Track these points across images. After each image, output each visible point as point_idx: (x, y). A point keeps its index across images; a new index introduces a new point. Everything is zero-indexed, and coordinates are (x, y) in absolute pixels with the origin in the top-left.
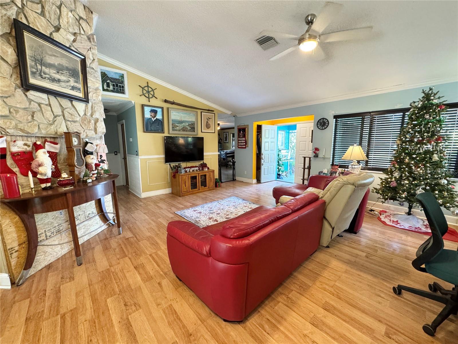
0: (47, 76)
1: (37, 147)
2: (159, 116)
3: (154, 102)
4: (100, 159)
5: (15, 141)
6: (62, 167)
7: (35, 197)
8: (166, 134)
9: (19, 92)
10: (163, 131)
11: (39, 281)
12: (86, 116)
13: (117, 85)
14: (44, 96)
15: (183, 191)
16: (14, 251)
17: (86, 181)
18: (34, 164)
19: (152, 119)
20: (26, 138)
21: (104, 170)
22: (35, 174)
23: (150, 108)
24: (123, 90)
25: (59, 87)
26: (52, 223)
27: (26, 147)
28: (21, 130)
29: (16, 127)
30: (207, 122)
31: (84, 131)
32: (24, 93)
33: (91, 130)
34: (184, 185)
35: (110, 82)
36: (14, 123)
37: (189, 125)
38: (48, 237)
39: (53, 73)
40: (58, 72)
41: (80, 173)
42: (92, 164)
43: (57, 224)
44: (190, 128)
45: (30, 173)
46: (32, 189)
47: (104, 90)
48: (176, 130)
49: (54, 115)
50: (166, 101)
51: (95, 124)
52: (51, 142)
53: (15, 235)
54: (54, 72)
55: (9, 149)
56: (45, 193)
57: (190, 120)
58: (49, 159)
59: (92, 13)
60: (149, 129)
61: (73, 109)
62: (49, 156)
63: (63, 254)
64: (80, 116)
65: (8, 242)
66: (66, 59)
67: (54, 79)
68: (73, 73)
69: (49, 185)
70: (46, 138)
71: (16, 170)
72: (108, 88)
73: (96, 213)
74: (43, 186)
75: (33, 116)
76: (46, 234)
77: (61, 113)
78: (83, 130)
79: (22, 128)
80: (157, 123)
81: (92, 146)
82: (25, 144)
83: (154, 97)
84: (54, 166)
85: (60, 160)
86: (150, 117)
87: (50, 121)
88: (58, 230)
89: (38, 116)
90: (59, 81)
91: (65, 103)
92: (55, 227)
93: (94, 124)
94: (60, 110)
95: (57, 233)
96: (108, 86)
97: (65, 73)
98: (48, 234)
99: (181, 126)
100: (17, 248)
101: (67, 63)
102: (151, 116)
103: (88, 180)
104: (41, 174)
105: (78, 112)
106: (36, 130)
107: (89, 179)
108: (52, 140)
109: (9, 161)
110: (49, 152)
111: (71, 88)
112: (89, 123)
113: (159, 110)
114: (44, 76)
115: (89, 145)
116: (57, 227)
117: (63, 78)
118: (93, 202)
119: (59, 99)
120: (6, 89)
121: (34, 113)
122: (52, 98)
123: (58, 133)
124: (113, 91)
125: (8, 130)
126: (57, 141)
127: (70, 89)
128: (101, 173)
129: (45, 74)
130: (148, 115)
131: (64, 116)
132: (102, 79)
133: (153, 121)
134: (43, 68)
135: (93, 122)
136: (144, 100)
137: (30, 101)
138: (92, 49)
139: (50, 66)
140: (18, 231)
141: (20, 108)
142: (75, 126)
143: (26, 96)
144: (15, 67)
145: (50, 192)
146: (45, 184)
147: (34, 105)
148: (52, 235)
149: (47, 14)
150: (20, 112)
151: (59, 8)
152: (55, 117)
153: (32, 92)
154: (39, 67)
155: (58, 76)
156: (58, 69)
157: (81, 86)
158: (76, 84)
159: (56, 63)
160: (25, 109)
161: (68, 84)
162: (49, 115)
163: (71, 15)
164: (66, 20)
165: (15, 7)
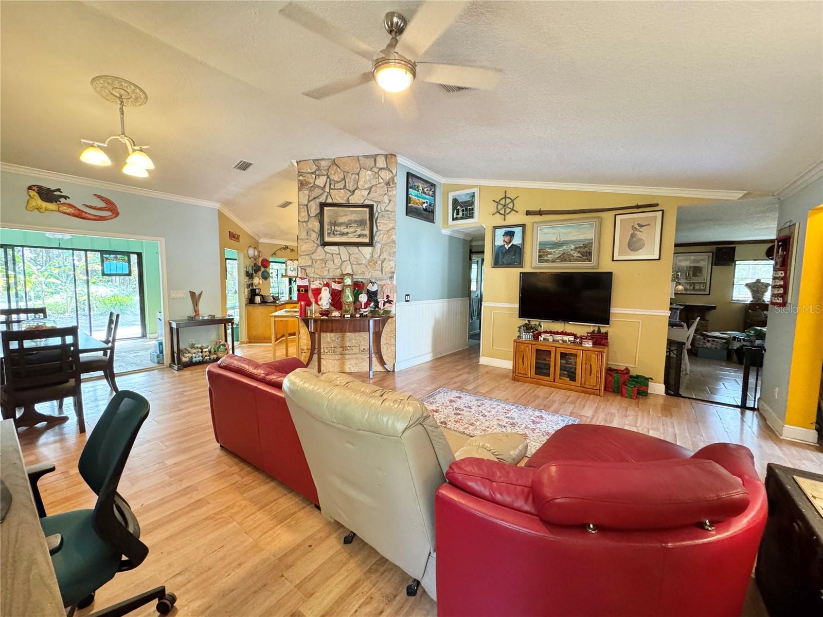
0: (338, 232)
2: (517, 241)
3: (512, 219)
5: (313, 281)
8: (527, 269)
9: (320, 248)
10: (520, 265)
12: (373, 258)
13: (466, 209)
14: (336, 248)
15: (517, 371)
19: (506, 246)
20: (320, 279)
23: (503, 231)
24: (473, 213)
26: (330, 343)
27: (320, 285)
29: (314, 272)
30: (633, 236)
33: (378, 270)
34: (521, 361)
35: (460, 208)
36: (314, 269)
37: (576, 248)
38: (325, 353)
39: (343, 229)
40: (347, 227)
43: (334, 346)
44: (579, 255)
46: (313, 313)
47: (454, 219)
48: (547, 261)
50: (528, 213)
51: (382, 264)
52: (336, 282)
53: (305, 342)
55: (310, 286)
57: (582, 237)
59: (395, 155)
60: (500, 262)
61: (359, 253)
64: (366, 259)
65: (302, 344)
66: (355, 214)
67: (344, 233)
68: (361, 223)
71: (313, 300)
72: (458, 216)
75: (326, 264)
77: (347, 259)
78: (369, 271)
79: (318, 273)
80: (513, 252)
82: (320, 284)
83: (513, 212)
86: (502, 243)
87: (338, 266)
88: (334, 351)
89: (330, 264)
90: (347, 233)
91: (353, 250)
94: (348, 256)
95: (332, 353)
96: (458, 214)
97: (353, 225)
98: (326, 351)
99: (558, 252)
100: (305, 351)
101: (357, 218)
102: (504, 241)
105: (365, 255)
106: (326, 273)
108: (340, 280)
109: (310, 294)
111: (357, 236)
112: (375, 264)
113: (518, 231)
114: (336, 233)
116: (332, 348)
117: (350, 230)
119: (346, 247)
120: (313, 249)
121: (327, 261)
122: (342, 248)
124: (462, 218)
127: (357, 238)
129: (336, 231)
130: (500, 241)
131: (350, 261)
132: (453, 206)
133: (507, 248)
134: (336, 227)
135: (379, 262)
136: (498, 220)
137: (326, 253)
138: (390, 191)
139: (341, 224)
140: (307, 340)
141: (319, 259)
142: (361, 268)
143: (324, 250)
144: (319, 233)
147: (328, 256)
149: (347, 185)
150: (319, 261)
151: (358, 174)
152: (343, 262)
153: (327, 247)
154: (333, 228)
155: (347, 230)
156: (348, 225)
157: (367, 232)
158: (362, 232)
159: (346, 221)
160: (322, 260)
161: (355, 234)
162: (337, 261)
163: (369, 173)
164: (364, 181)
165: (326, 194)
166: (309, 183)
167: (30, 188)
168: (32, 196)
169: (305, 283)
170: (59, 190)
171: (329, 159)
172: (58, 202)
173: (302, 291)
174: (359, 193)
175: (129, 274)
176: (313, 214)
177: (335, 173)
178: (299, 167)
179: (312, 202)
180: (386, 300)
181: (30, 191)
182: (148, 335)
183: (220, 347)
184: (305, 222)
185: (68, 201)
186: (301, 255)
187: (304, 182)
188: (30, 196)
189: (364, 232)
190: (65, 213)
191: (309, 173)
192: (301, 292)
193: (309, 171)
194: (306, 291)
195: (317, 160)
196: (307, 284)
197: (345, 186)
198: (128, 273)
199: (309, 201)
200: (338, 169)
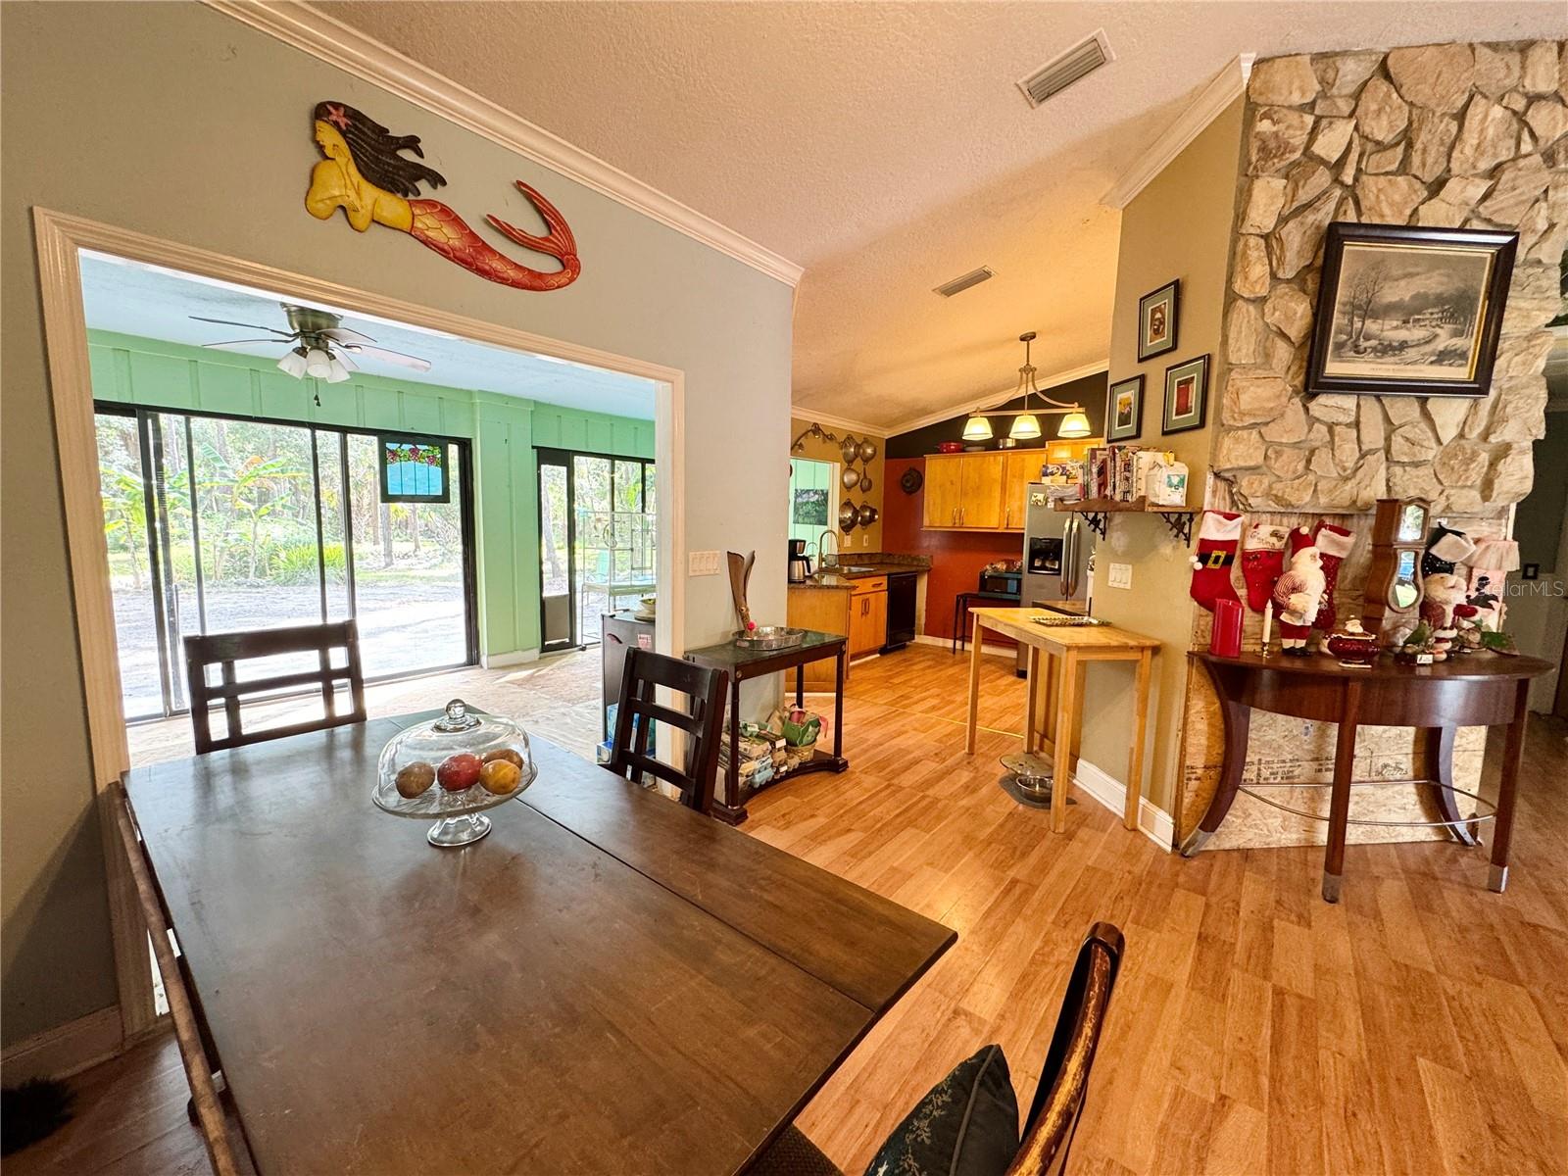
0: (1373, 343)
1: (1298, 541)
4: (1477, 590)
5: (1256, 527)
6: (1344, 600)
7: (1266, 668)
9: (1297, 401)
11: (1224, 875)
12: (1463, 442)
14: (1349, 402)
16: (1193, 776)
17: (1414, 657)
18: (1280, 587)
20: (1279, 516)
21: (1484, 635)
22: (1279, 609)
25: (1396, 367)
26: (1280, 747)
27: (1274, 540)
28: (1278, 499)
29: (1268, 494)
31: (1441, 493)
32: (1304, 405)
33: (1471, 487)
36: (1266, 482)
38: (1261, 781)
39: (1391, 330)
40: (1406, 322)
41: (1396, 628)
42: (1445, 607)
43: (1290, 757)
45: (1269, 605)
46: (1264, 644)
49: (1360, 450)
51: (1492, 465)
52: (1332, 529)
53: (1204, 741)
54: (1395, 323)
55: (1243, 543)
56: (1285, 664)
58: (1321, 573)
61: (1423, 425)
62: (1322, 568)
63: (1284, 843)
64: (1441, 444)
65: (1190, 750)
66: (1442, 271)
67: (1390, 345)
68: (1455, 308)
69: (1301, 643)
70: (1324, 518)
71: (1242, 592)
73: (1411, 774)
74: (1288, 643)
75: (1309, 461)
76: (1259, 769)
77: (1381, 443)
78: (1440, 488)
79: (1280, 494)
81: (1457, 542)
82: (1275, 534)
84: (1326, 597)
85: (1345, 578)
87: (1345, 471)
88: (1289, 772)
89: (1322, 462)
90: (1403, 346)
91: (1404, 409)
92: (1284, 762)
93: (1487, 463)
94: (1382, 435)
95: (1285, 781)
97: (1428, 316)
98: (1265, 773)
100: (1200, 772)
101: (1442, 284)
103: (1419, 656)
104: (1293, 613)
105: (1439, 430)
106: (1307, 497)
107: (1423, 652)
108: (1337, 523)
109: (1236, 572)
110: (1323, 556)
111: (1433, 358)
112: (1468, 464)
114: (1363, 344)
115: (1450, 538)
116: (1289, 764)
117: (1417, 334)
118: (1409, 732)
119: (1387, 400)
120: (1272, 405)
121: (1312, 452)
122: (1370, 406)
123: (1359, 504)
125: (1251, 501)
126: (1348, 525)
127: (1432, 363)
128: (1470, 642)
129: (1368, 338)
131: (1388, 451)
134: (1369, 323)
135: (1484, 458)
137: (1313, 421)
138: (1554, 189)
139: (1388, 310)
140: (1211, 735)
141: (1287, 445)
142: (1418, 477)
143: (1307, 410)
144: (1302, 345)
145: (1298, 665)
146: (1292, 641)
147: (1318, 431)
148: (1272, 781)
149: (1416, 159)
150: (1288, 452)
151: (1461, 117)
152: (1363, 456)
153: (1323, 399)
154: (1358, 325)
155: (1403, 335)
156: (1408, 313)
157: (1471, 344)
158: (1455, 341)
159: (1407, 299)
160: (1296, 445)
161: (1428, 348)
162: (1348, 453)
163: (1497, 112)
164: (1475, 142)
165: (1338, 192)
166: (1285, 148)
167: (321, 112)
168: (329, 152)
169: (1229, 532)
170: (412, 143)
171: (1370, 52)
172: (411, 197)
173: (1218, 558)
174: (1459, 189)
175: (445, 498)
176: (1288, 273)
177: (1379, 111)
178: (1257, 84)
179: (1291, 224)
180: (1474, 594)
181: (320, 124)
182: (484, 659)
183: (807, 729)
184: (1253, 301)
185: (438, 195)
186: (1231, 429)
187: (1272, 144)
188: (321, 148)
189: (1459, 343)
190: (427, 242)
191: (1290, 107)
192: (1211, 565)
193: (1296, 99)
194: (1229, 560)
195: (1324, 56)
196: (1235, 535)
197: (1405, 162)
198: (440, 493)
199: (1283, 220)
200: (1395, 95)
